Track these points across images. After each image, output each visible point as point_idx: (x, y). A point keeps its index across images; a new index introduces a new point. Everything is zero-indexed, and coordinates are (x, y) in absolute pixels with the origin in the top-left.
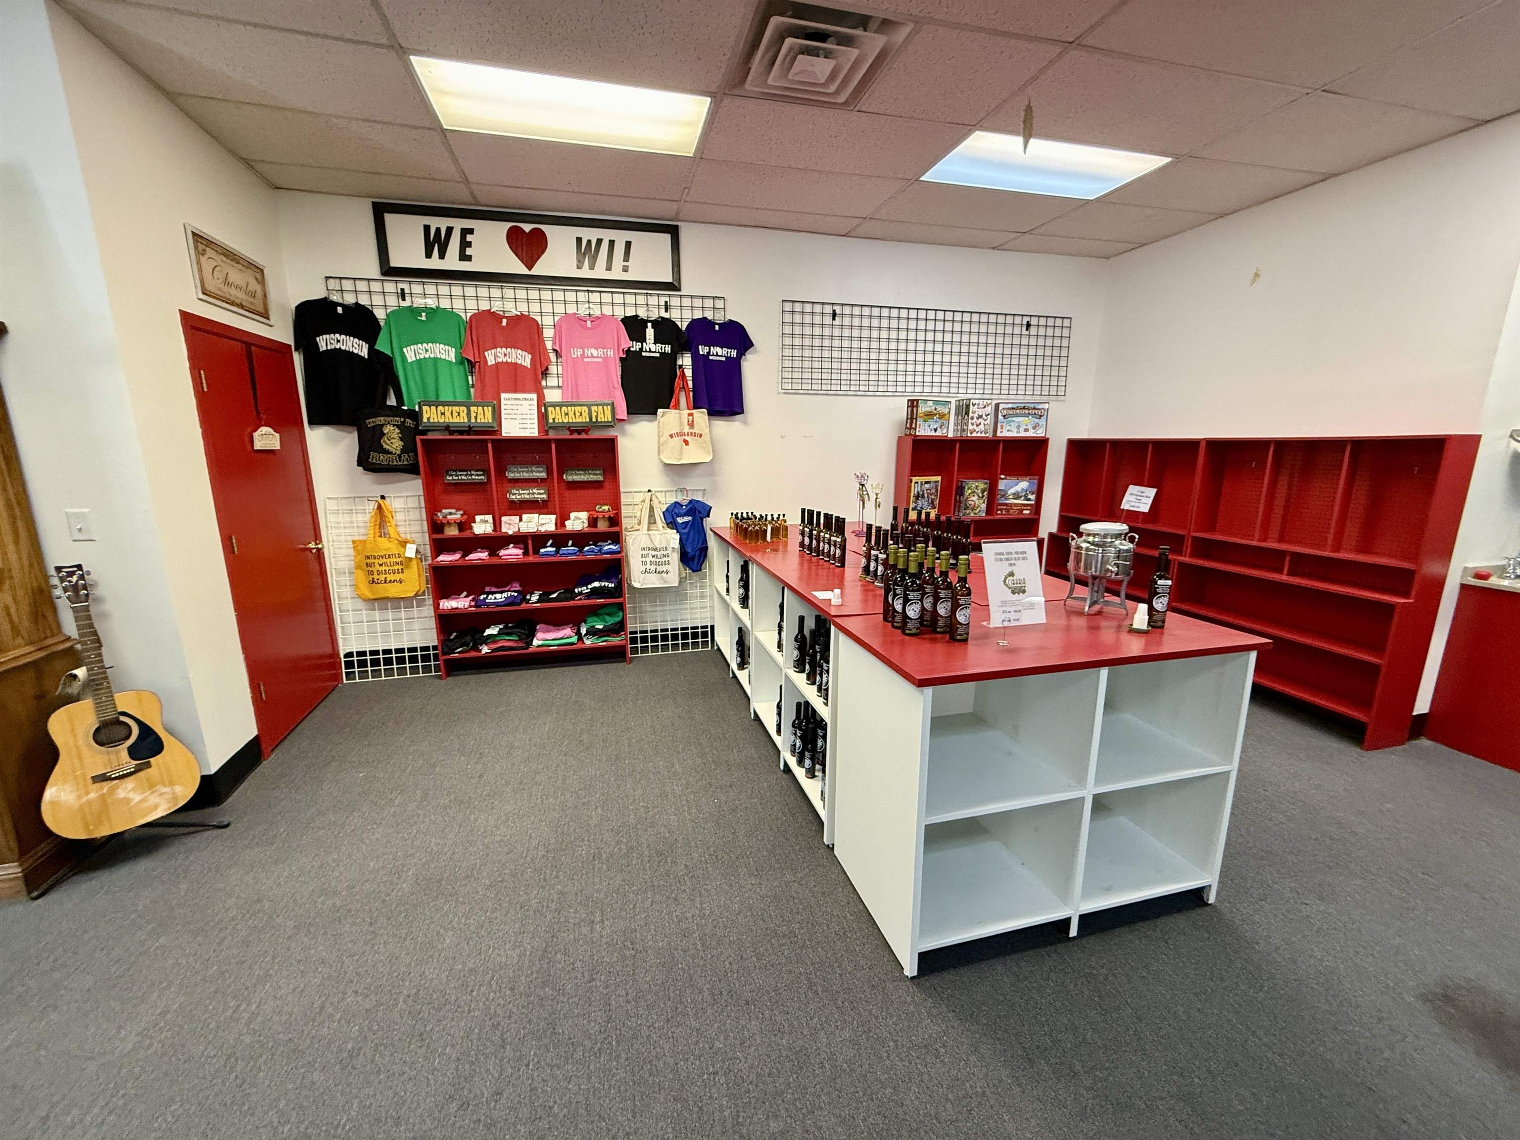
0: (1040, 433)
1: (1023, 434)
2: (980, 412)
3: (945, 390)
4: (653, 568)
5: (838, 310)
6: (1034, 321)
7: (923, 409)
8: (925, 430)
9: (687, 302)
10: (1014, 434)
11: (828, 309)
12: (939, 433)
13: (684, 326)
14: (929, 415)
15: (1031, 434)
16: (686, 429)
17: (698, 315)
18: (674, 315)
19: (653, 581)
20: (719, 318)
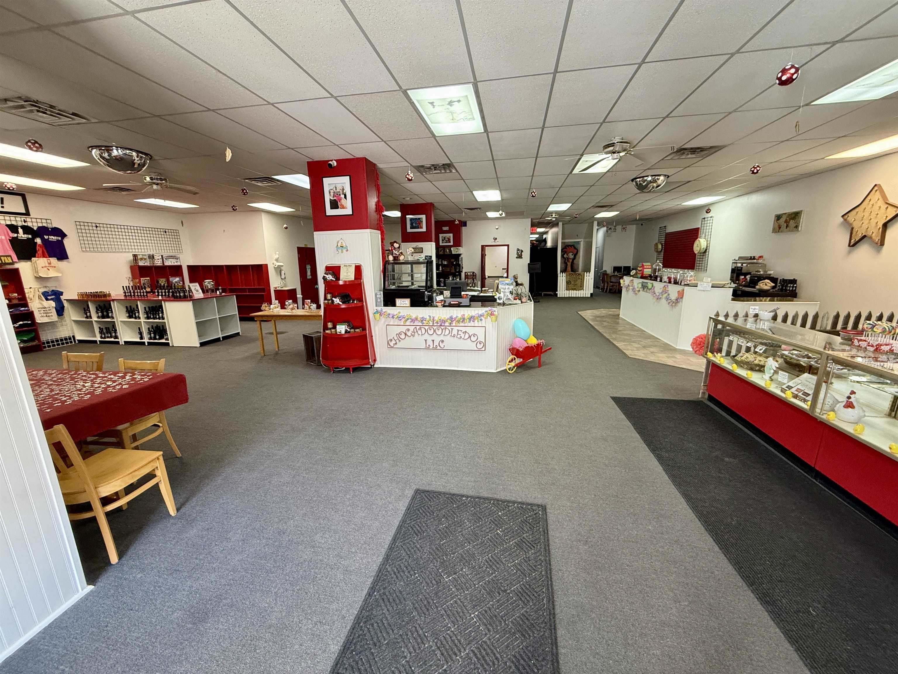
0: (179, 264)
1: (173, 264)
2: (158, 258)
3: (143, 251)
4: (45, 315)
5: (98, 225)
6: (167, 231)
7: (139, 257)
8: (141, 263)
9: (34, 220)
10: (170, 264)
11: (94, 225)
12: (145, 264)
13: (35, 228)
14: (141, 259)
15: (176, 264)
16: (47, 265)
17: (40, 225)
18: (30, 224)
19: (46, 320)
20: (50, 226)
